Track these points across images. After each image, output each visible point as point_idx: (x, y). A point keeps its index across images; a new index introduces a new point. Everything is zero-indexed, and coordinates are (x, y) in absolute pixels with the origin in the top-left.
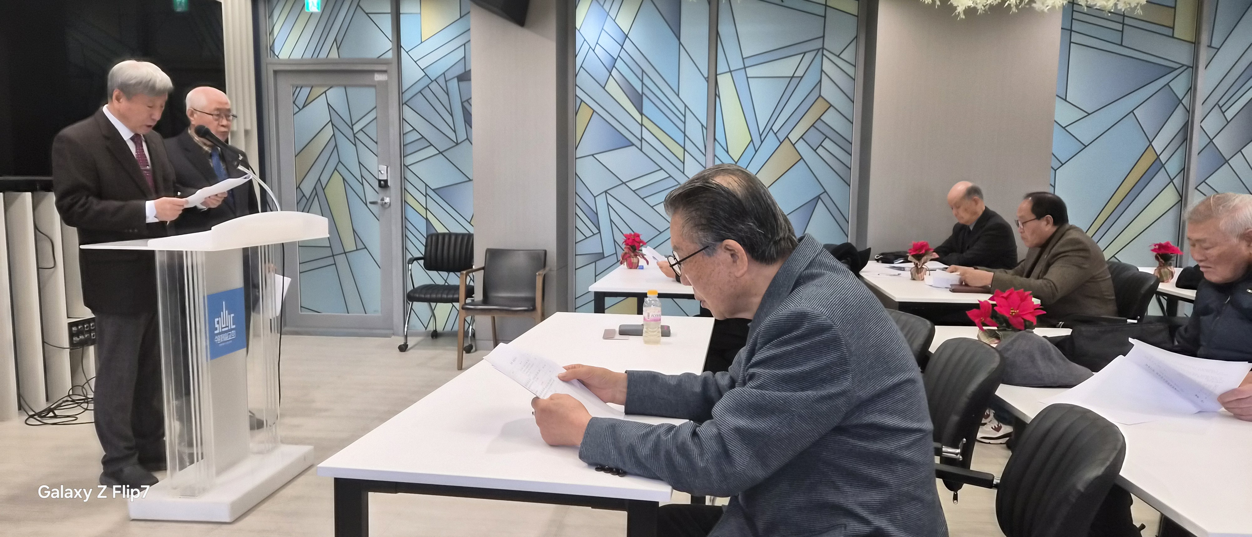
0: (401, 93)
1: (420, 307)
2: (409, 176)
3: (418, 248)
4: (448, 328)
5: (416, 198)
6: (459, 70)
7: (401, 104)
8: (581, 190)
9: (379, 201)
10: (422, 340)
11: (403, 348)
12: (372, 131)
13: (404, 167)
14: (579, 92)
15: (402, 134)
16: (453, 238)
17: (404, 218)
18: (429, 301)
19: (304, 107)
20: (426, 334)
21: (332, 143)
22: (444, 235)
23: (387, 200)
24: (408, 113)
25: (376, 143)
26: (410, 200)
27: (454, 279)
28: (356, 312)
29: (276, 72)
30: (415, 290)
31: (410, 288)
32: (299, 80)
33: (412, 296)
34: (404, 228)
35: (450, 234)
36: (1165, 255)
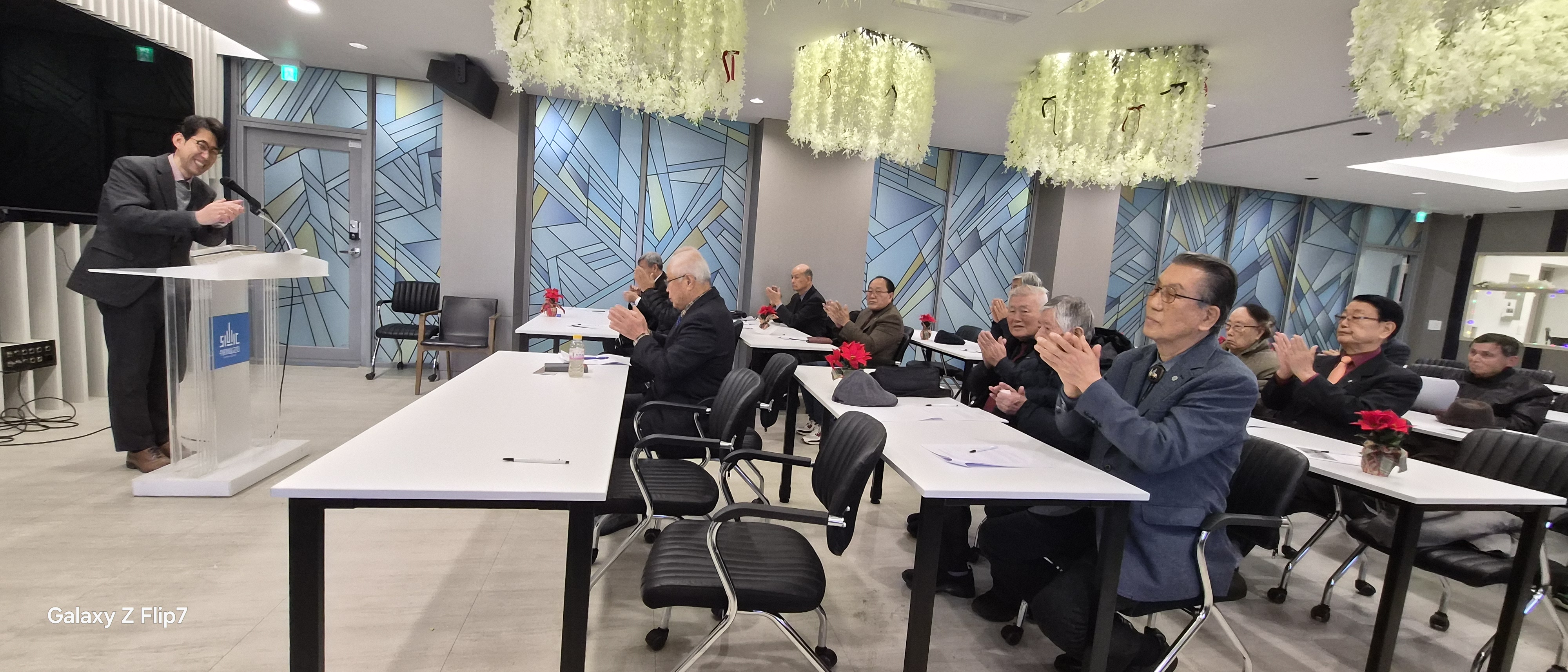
0: (374, 160)
1: (388, 343)
2: (380, 231)
3: (386, 292)
4: (414, 360)
5: (386, 251)
6: (431, 147)
7: (374, 170)
8: (535, 254)
9: (350, 251)
10: (388, 371)
11: (371, 377)
12: (344, 190)
13: (374, 223)
14: (536, 176)
15: (374, 196)
16: (420, 286)
17: (374, 267)
18: (396, 337)
19: (275, 163)
20: (392, 365)
21: (304, 197)
22: (412, 282)
23: (357, 250)
24: (380, 177)
25: (348, 201)
26: (379, 251)
27: (417, 319)
28: (324, 345)
29: (246, 128)
30: (383, 328)
31: (378, 326)
32: (270, 138)
33: (383, 332)
34: (373, 275)
35: (417, 283)
36: (927, 322)
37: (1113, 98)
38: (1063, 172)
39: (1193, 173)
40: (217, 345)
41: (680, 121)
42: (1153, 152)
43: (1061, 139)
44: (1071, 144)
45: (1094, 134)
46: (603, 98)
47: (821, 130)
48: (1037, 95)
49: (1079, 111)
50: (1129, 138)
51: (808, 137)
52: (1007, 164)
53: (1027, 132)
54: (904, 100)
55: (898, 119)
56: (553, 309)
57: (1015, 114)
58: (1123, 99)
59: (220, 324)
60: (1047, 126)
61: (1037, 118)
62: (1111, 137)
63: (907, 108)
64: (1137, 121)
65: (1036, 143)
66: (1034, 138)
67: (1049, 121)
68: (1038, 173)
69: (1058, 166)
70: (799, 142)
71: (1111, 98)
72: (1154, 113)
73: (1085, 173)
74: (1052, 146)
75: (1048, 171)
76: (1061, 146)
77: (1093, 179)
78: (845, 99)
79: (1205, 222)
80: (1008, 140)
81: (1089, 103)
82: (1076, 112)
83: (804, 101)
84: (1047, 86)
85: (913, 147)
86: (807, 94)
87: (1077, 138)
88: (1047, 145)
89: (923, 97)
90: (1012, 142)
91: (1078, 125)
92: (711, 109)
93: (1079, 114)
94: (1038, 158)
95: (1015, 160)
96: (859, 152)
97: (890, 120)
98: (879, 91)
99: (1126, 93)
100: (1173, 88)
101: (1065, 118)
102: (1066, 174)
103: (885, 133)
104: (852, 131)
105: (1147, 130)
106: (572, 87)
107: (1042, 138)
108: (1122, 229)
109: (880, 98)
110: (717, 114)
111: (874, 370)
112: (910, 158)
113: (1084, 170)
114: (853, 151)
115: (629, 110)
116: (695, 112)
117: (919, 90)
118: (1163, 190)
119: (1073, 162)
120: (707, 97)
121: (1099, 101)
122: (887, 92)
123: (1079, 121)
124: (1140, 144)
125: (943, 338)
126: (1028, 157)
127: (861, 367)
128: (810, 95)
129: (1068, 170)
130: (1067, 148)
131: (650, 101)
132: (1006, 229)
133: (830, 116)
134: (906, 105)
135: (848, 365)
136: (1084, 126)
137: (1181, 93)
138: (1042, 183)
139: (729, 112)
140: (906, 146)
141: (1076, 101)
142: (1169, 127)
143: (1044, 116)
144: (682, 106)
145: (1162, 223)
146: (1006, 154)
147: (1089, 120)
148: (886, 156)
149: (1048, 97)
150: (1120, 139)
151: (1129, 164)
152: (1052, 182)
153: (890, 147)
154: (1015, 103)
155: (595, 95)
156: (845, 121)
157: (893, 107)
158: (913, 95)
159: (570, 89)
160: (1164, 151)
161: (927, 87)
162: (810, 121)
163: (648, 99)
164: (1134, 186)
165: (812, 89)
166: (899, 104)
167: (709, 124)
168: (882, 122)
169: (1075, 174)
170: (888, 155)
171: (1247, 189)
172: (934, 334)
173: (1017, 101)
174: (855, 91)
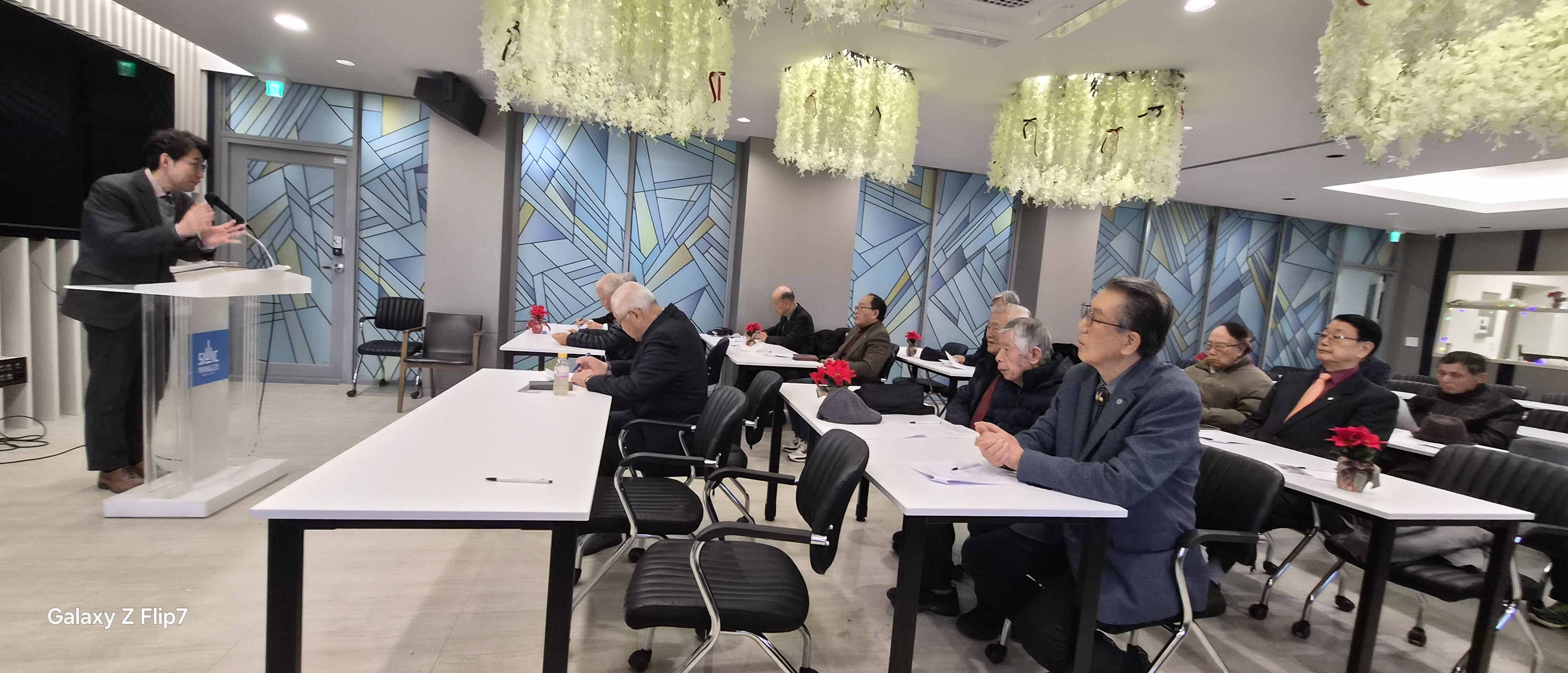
0: (359, 176)
1: (370, 360)
2: (364, 247)
3: (369, 308)
4: (396, 377)
5: (370, 266)
6: (417, 163)
7: (359, 185)
8: (521, 269)
9: (333, 267)
10: (370, 388)
11: (352, 394)
12: (329, 205)
13: (358, 239)
14: (523, 193)
15: (359, 211)
17: (357, 283)
18: (378, 354)
19: (259, 178)
20: (374, 383)
21: (287, 213)
22: (395, 299)
23: (341, 266)
24: (365, 194)
25: (332, 216)
26: (363, 267)
27: (400, 336)
28: (304, 362)
29: (230, 144)
30: (365, 345)
31: (360, 343)
32: (255, 155)
33: (366, 349)
34: (356, 291)
35: (401, 299)
36: (913, 340)
37: (1092, 121)
38: (1044, 192)
39: (1172, 194)
40: (195, 362)
41: (666, 139)
42: (1132, 173)
43: (1041, 160)
44: (1052, 165)
45: (1074, 155)
46: (590, 117)
47: (806, 150)
48: (1018, 117)
49: (1060, 133)
50: (1107, 159)
51: (794, 156)
52: (990, 184)
53: (1008, 153)
54: (888, 121)
55: (882, 140)
56: (539, 327)
57: (997, 135)
58: (1101, 122)
59: (199, 342)
60: (1028, 147)
61: (1018, 139)
62: (1090, 159)
63: (891, 129)
64: (1115, 143)
65: (1018, 164)
66: (1016, 159)
67: (1030, 143)
68: (1020, 193)
69: (1040, 186)
70: (785, 161)
71: (1090, 120)
72: (1132, 134)
73: (1066, 194)
74: (1033, 166)
75: (1030, 190)
76: (1042, 167)
77: (1073, 199)
78: (830, 120)
79: (1186, 242)
80: (991, 161)
81: (1068, 125)
82: (1056, 134)
83: (790, 121)
84: (1028, 108)
85: (898, 168)
86: (792, 115)
87: (1057, 159)
88: (1029, 165)
89: (907, 117)
90: (994, 163)
91: (1058, 146)
92: (698, 129)
93: (1059, 136)
94: (1020, 178)
95: (997, 180)
96: (844, 171)
97: (874, 140)
98: (864, 111)
99: (1104, 115)
100: (1150, 111)
101: (1046, 140)
102: (1048, 194)
103: (870, 153)
104: (837, 150)
105: (1125, 151)
106: (559, 106)
107: (1024, 159)
108: (1103, 248)
109: (864, 119)
110: (704, 134)
111: (859, 388)
112: (895, 178)
113: (1065, 190)
114: (838, 170)
115: (616, 129)
116: (682, 132)
117: (903, 111)
118: (1142, 210)
119: (1055, 182)
120: (693, 117)
121: (1078, 123)
122: (871, 112)
123: (1058, 142)
124: (1119, 166)
125: (929, 354)
126: (1010, 177)
127: (846, 384)
128: (796, 115)
129: (1049, 190)
130: (1047, 169)
131: (637, 120)
132: (990, 247)
133: (815, 136)
134: (891, 126)
135: (832, 382)
136: (1064, 148)
137: (1158, 116)
138: (1024, 202)
139: (715, 132)
140: (890, 166)
141: (1056, 123)
142: (1147, 149)
143: (1025, 138)
144: (669, 126)
145: (1142, 242)
146: (988, 173)
147: (1069, 142)
148: (871, 176)
149: (1029, 119)
150: (1099, 160)
151: (1109, 185)
152: (1034, 202)
153: (875, 167)
154: (997, 124)
155: (582, 114)
156: (830, 141)
157: (877, 128)
158: (897, 116)
159: (557, 108)
160: (1142, 173)
161: (911, 108)
162: (796, 141)
163: (635, 118)
164: (1113, 206)
165: (798, 109)
166: (883, 125)
167: (695, 142)
168: (866, 142)
169: (1056, 194)
170: (873, 174)
171: (1227, 209)
172: (919, 351)
173: (999, 122)
174: (840, 112)
